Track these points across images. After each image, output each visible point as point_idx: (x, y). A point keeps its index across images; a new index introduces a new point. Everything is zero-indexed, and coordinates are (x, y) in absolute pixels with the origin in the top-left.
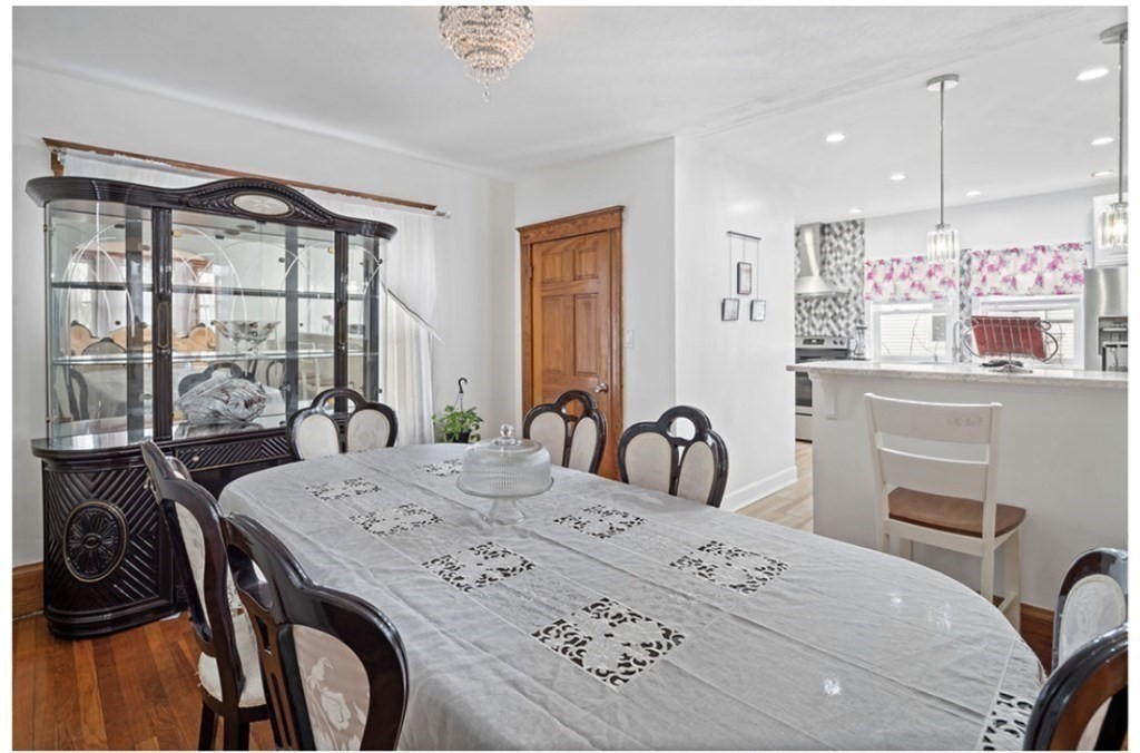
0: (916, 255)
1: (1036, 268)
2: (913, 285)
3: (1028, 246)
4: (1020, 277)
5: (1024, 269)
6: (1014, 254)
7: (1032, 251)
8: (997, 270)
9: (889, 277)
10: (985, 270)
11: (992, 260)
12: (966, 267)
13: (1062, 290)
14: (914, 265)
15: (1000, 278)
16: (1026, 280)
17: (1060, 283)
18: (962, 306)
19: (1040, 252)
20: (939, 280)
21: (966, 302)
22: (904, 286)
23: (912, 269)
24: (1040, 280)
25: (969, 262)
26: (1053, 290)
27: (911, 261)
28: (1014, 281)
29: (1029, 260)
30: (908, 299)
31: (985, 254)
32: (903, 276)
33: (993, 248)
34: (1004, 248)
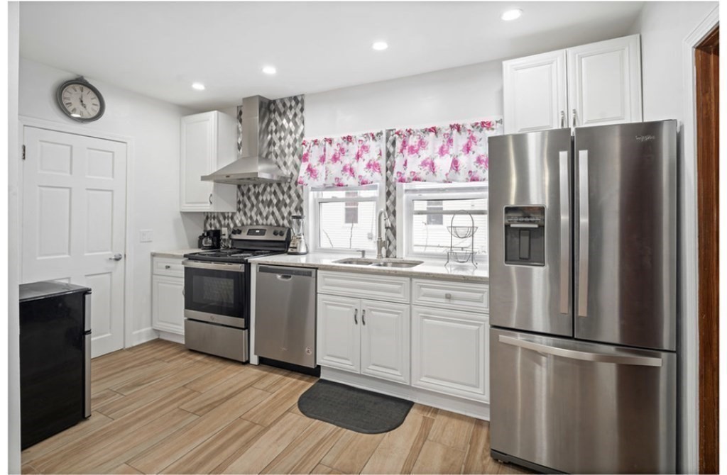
0: (346, 136)
1: (452, 151)
2: (345, 169)
3: (444, 125)
4: (438, 161)
5: (442, 152)
6: (432, 134)
7: (449, 131)
8: (417, 151)
9: (323, 159)
10: (406, 152)
11: (413, 141)
12: (391, 150)
13: (476, 176)
14: (345, 146)
15: (419, 161)
16: (443, 164)
17: (473, 168)
18: (389, 194)
19: (455, 131)
20: (366, 162)
21: (391, 188)
22: (336, 169)
23: (342, 150)
24: (455, 164)
25: (394, 144)
26: (467, 175)
27: (341, 141)
28: (432, 164)
29: (446, 140)
30: (340, 185)
31: (406, 133)
32: (335, 159)
33: (414, 128)
34: (423, 127)
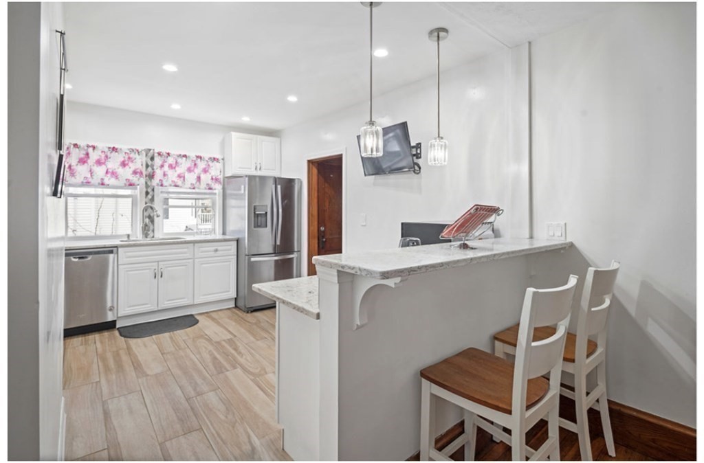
0: (112, 146)
1: (196, 170)
2: (107, 172)
3: (192, 155)
4: (187, 175)
5: (189, 170)
6: (184, 159)
7: (195, 159)
9: (83, 161)
10: (166, 168)
11: (171, 160)
12: (150, 162)
13: (211, 187)
14: (109, 154)
15: (176, 175)
16: (190, 177)
17: (210, 182)
18: (147, 193)
19: (199, 160)
20: (133, 169)
21: (149, 190)
22: (100, 171)
23: (107, 157)
24: (199, 178)
25: (152, 159)
26: (205, 186)
27: (106, 150)
28: (184, 177)
29: (193, 164)
30: (103, 184)
31: (166, 155)
32: (99, 163)
33: (172, 152)
34: (178, 153)
